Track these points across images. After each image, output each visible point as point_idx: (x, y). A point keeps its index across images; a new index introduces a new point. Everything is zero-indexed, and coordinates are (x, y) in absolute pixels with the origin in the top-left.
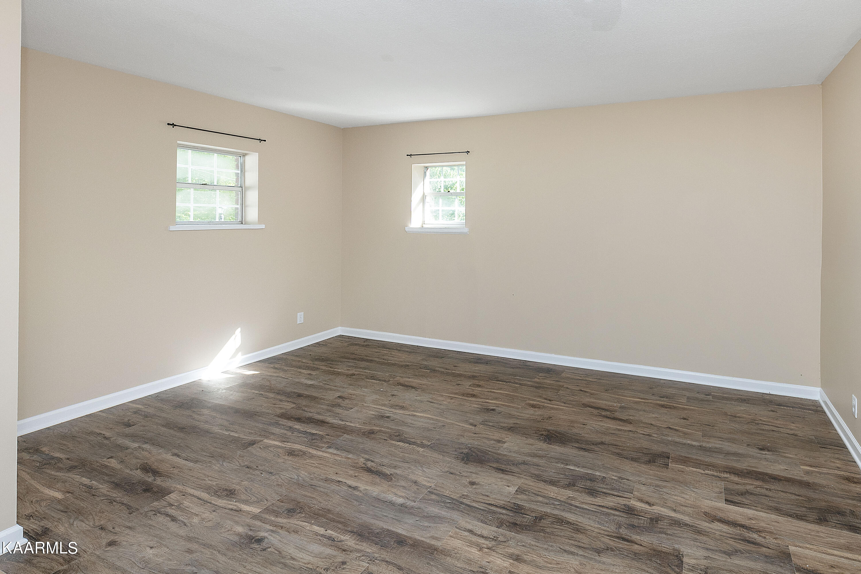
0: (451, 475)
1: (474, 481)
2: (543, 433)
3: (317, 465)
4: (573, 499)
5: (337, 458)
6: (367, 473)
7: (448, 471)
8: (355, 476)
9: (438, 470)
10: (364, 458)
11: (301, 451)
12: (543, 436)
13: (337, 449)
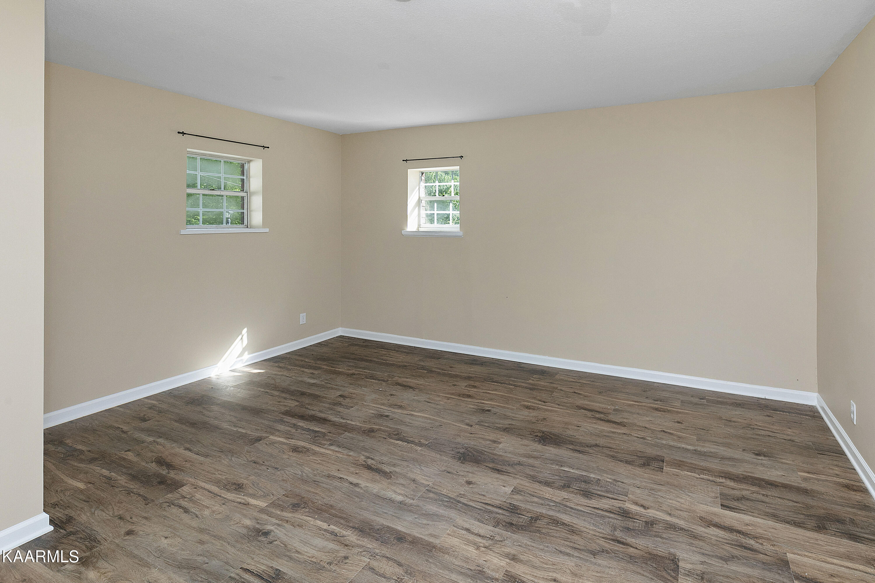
0: (449, 474)
1: (470, 480)
2: (538, 434)
3: (320, 461)
4: (568, 501)
5: (338, 455)
6: (367, 471)
7: (445, 470)
8: (356, 473)
9: (435, 468)
10: (364, 456)
11: (304, 447)
12: (537, 438)
13: (339, 446)
